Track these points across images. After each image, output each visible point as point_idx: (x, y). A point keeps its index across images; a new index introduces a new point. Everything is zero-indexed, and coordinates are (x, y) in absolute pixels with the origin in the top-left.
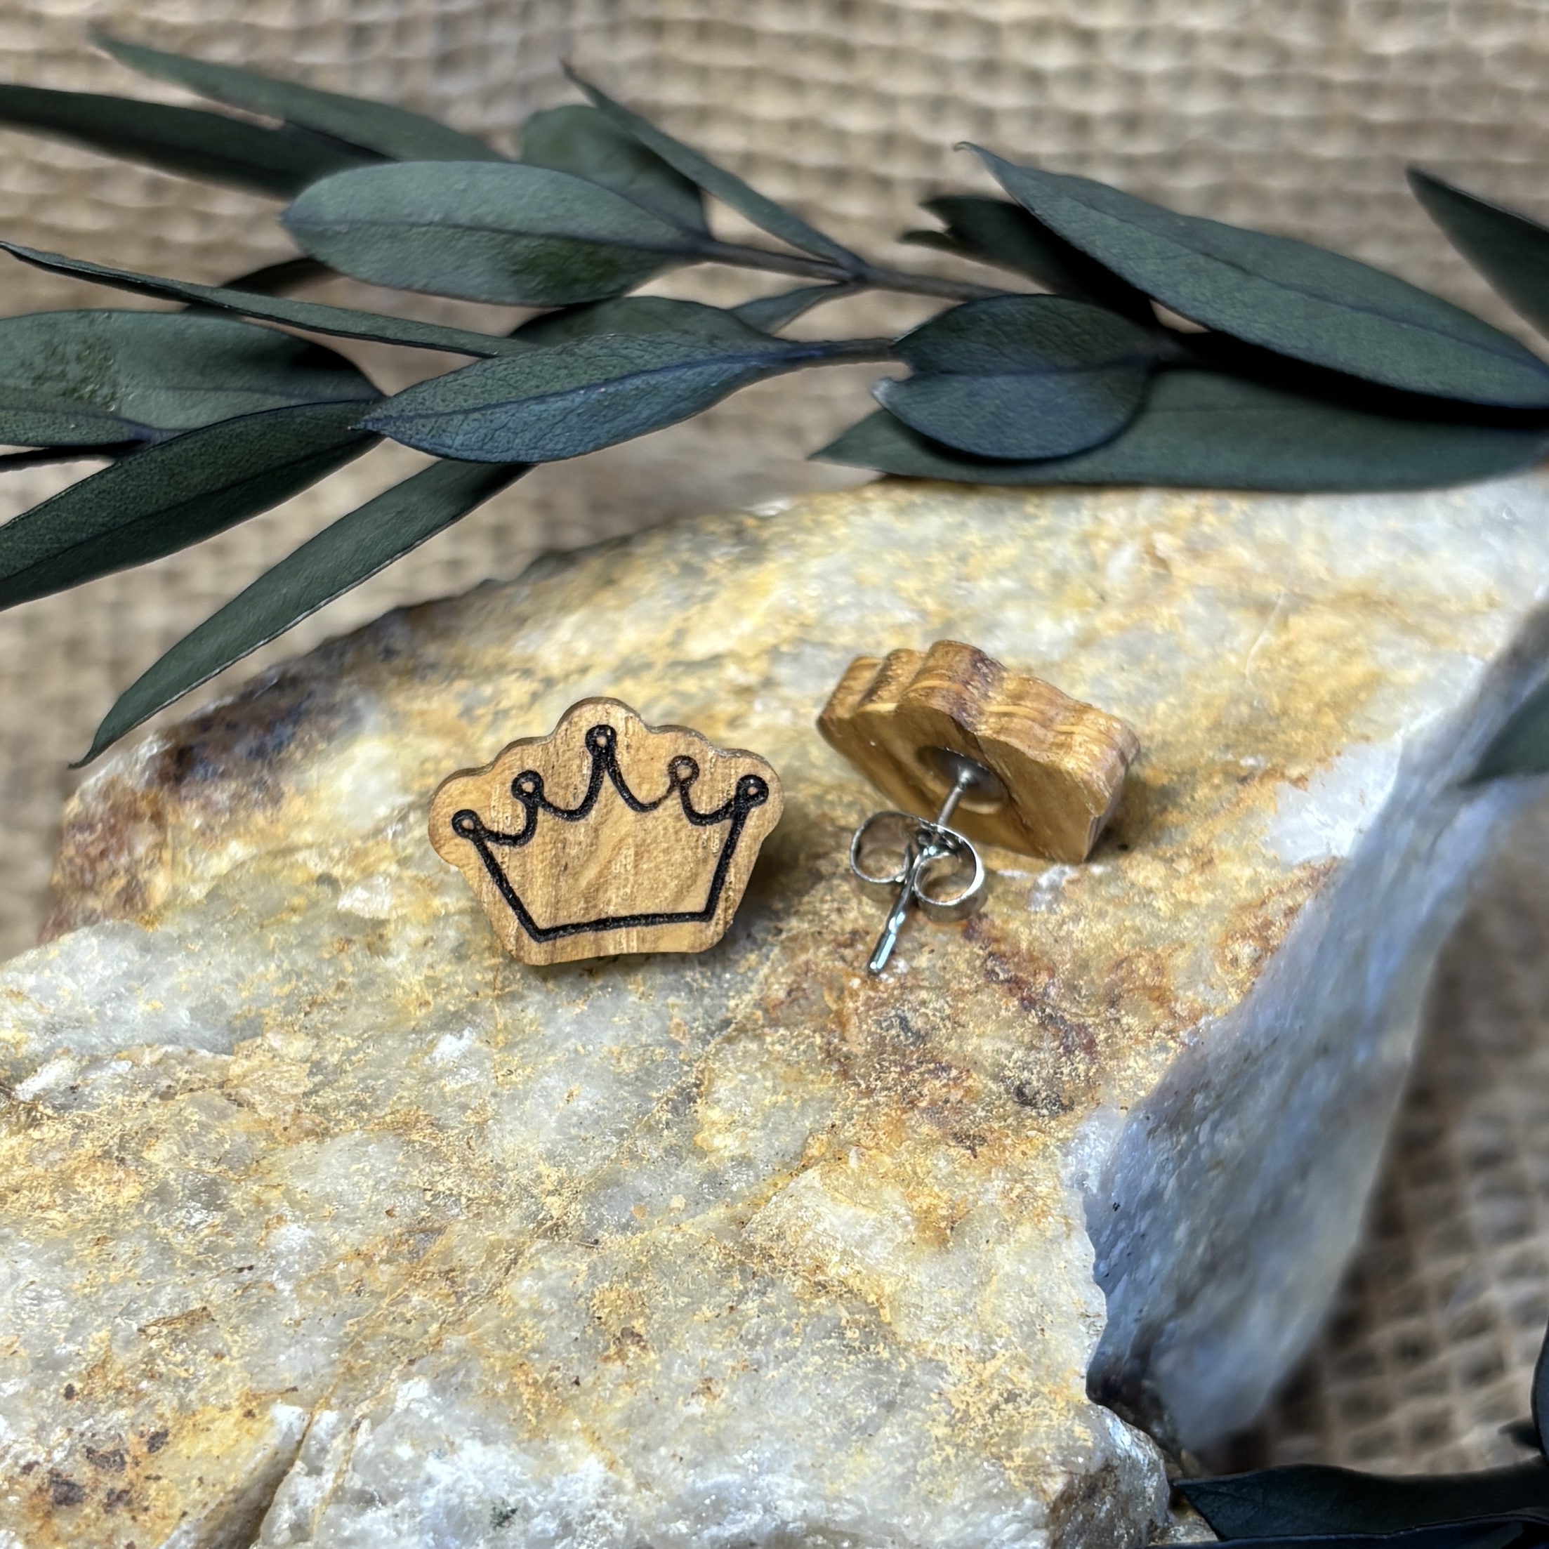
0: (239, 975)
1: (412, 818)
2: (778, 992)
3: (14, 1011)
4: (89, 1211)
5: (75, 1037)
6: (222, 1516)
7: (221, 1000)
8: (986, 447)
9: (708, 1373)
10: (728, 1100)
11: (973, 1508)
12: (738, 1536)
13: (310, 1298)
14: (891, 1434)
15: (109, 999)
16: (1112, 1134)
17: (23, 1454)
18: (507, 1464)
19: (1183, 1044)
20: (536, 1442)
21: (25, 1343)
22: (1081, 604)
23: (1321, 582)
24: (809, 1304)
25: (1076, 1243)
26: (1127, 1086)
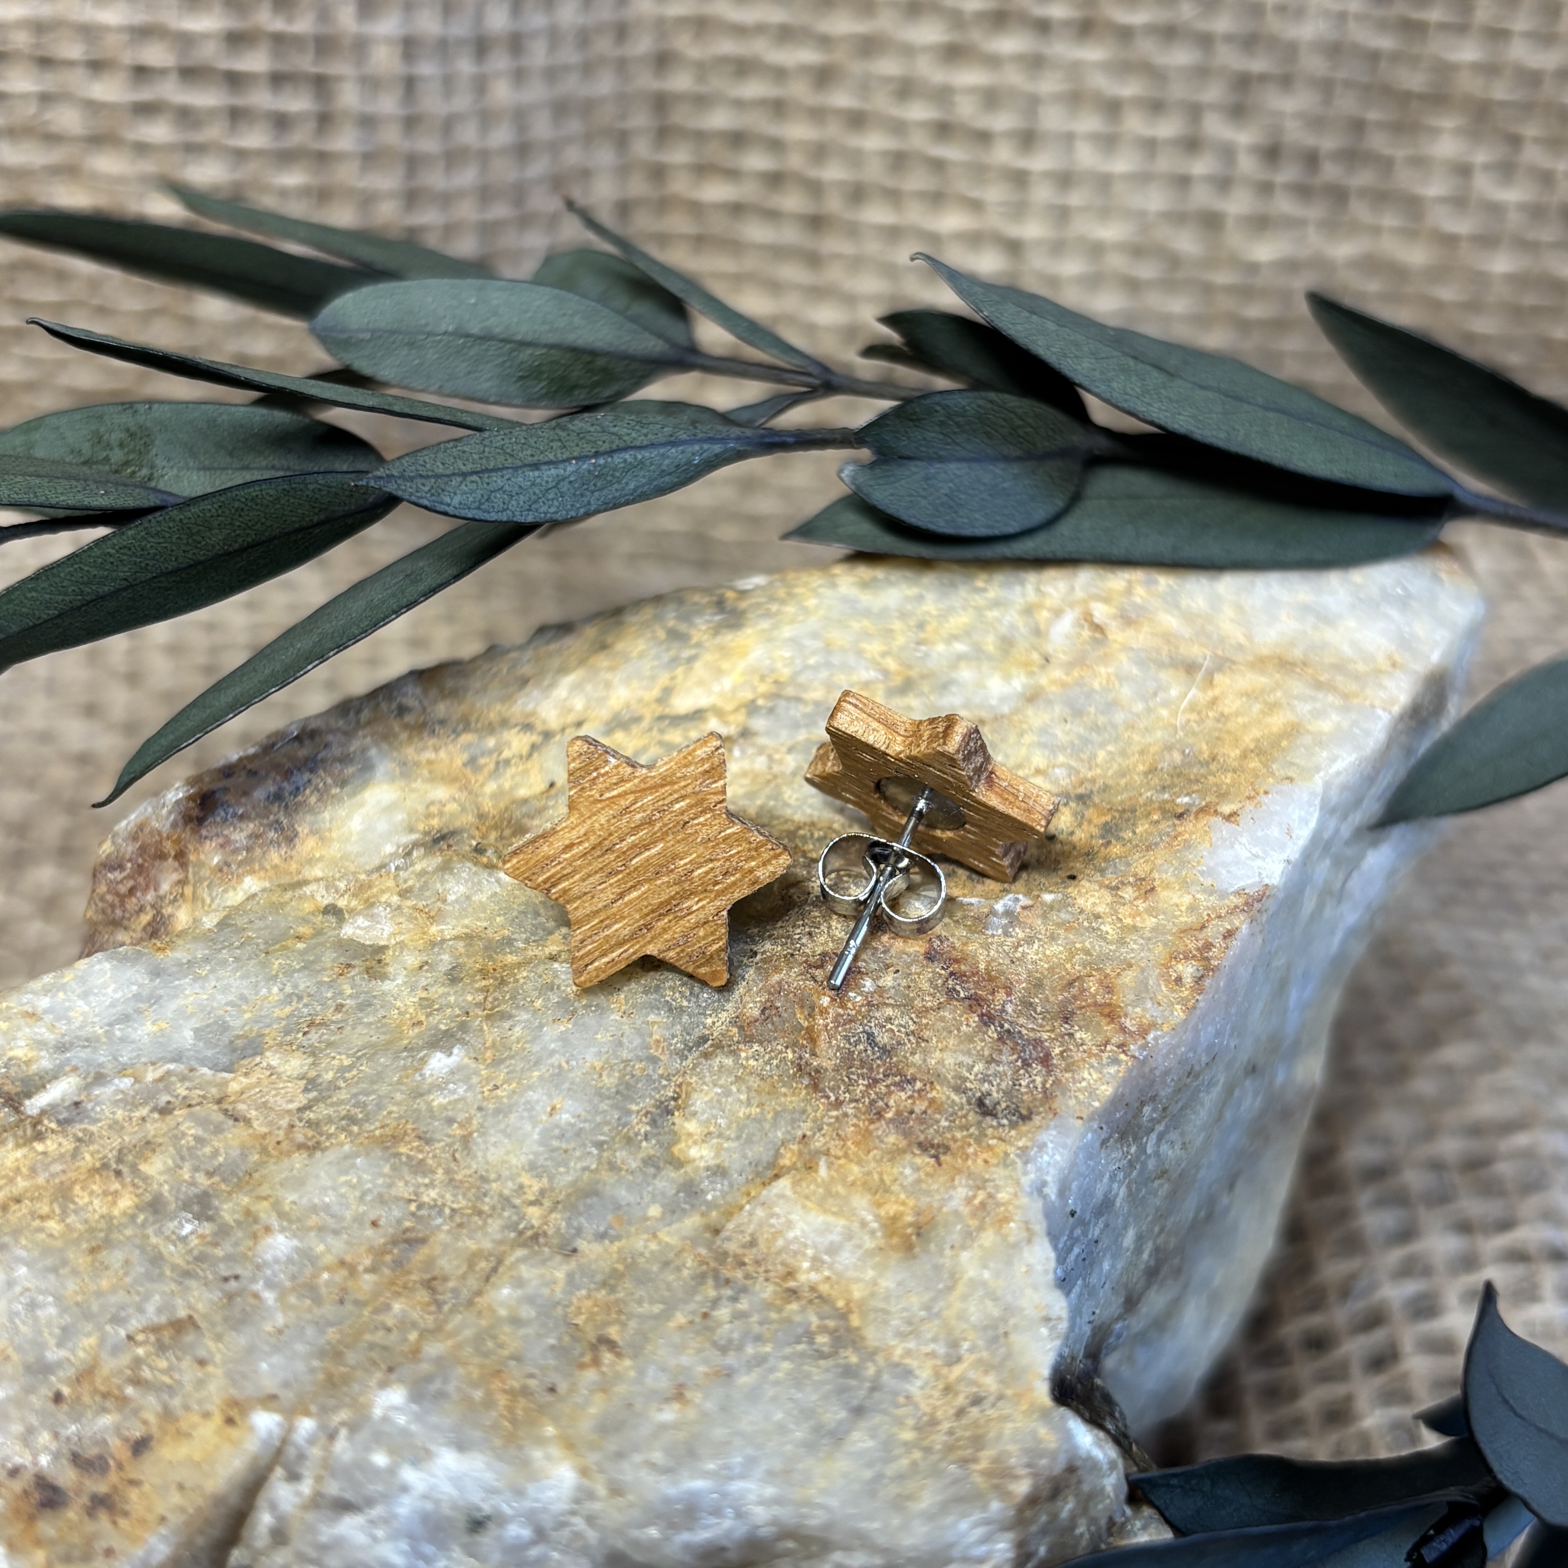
0: (243, 998)
1: (415, 854)
2: (753, 1011)
3: (27, 1031)
4: (86, 1222)
5: (82, 1055)
6: (201, 1521)
7: (224, 1022)
8: (941, 525)
9: (681, 1379)
10: (704, 1112)
11: (941, 1512)
12: (710, 1541)
14: (860, 1439)
15: (118, 1021)
17: (10, 1458)
19: (1134, 1057)
20: (511, 1449)
21: (19, 1349)
22: (1026, 665)
24: (780, 1310)
25: (1037, 1248)
26: (1081, 1097)
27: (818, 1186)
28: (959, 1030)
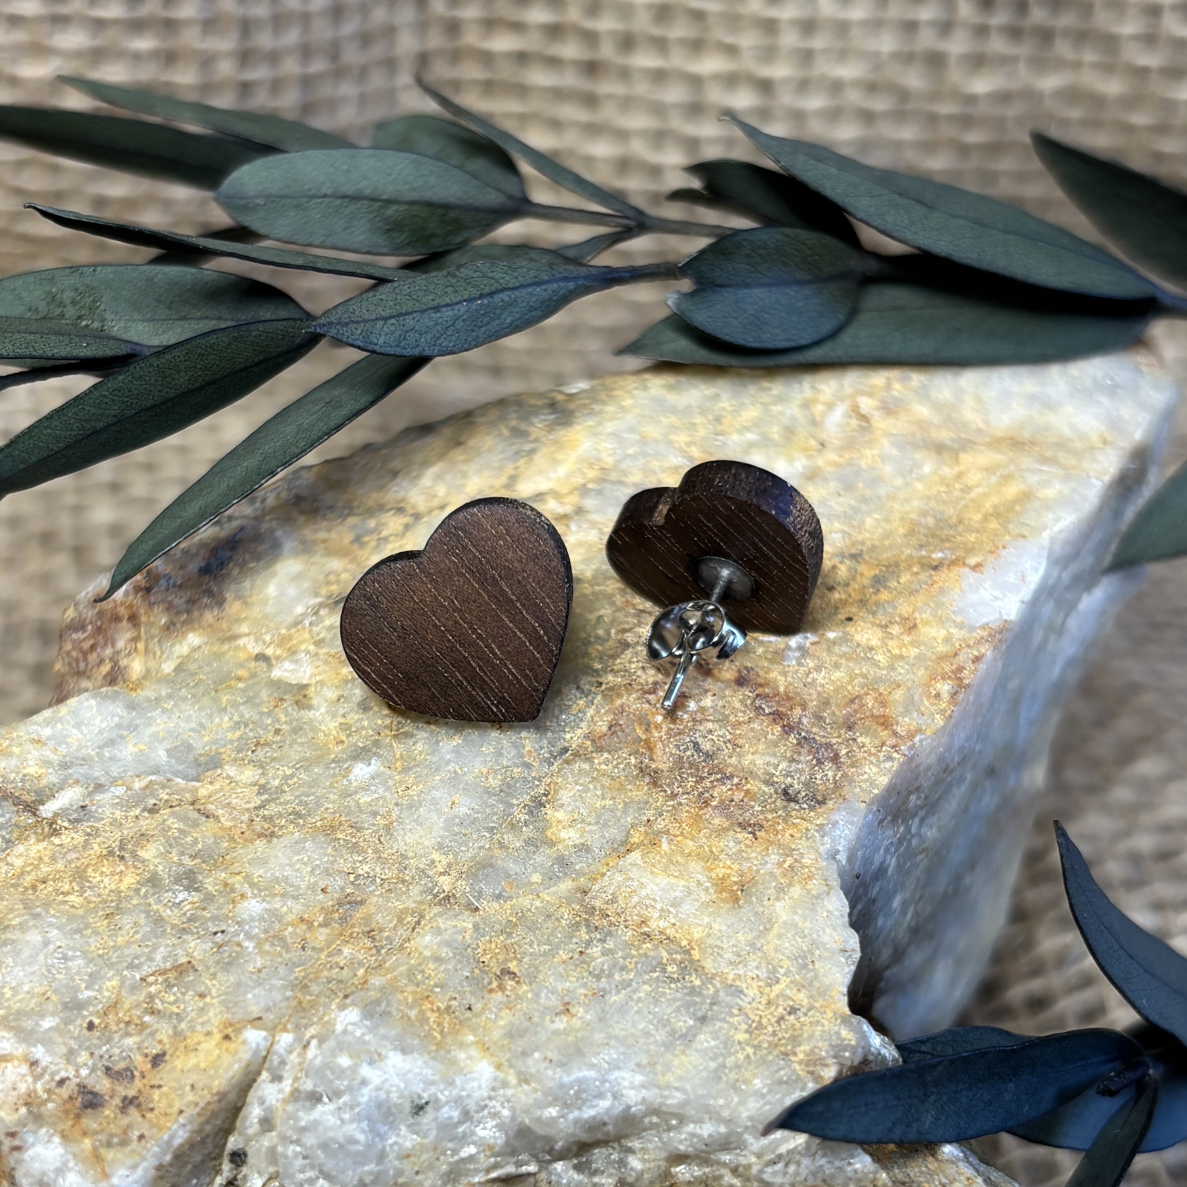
0: (202, 725)
1: (322, 612)
2: (602, 727)
3: (36, 753)
4: (99, 895)
5: (82, 771)
6: (209, 1113)
7: (189, 744)
9: (567, 999)
10: (570, 804)
11: (770, 1091)
12: (594, 1117)
13: (268, 953)
14: (705, 1040)
15: (106, 745)
16: (855, 819)
17: (58, 1072)
18: (421, 1068)
19: (904, 755)
20: (442, 1052)
21: (55, 991)
22: (805, 449)
23: (979, 431)
24: (639, 948)
25: (834, 899)
26: (864, 786)
27: (662, 857)
28: (766, 738)
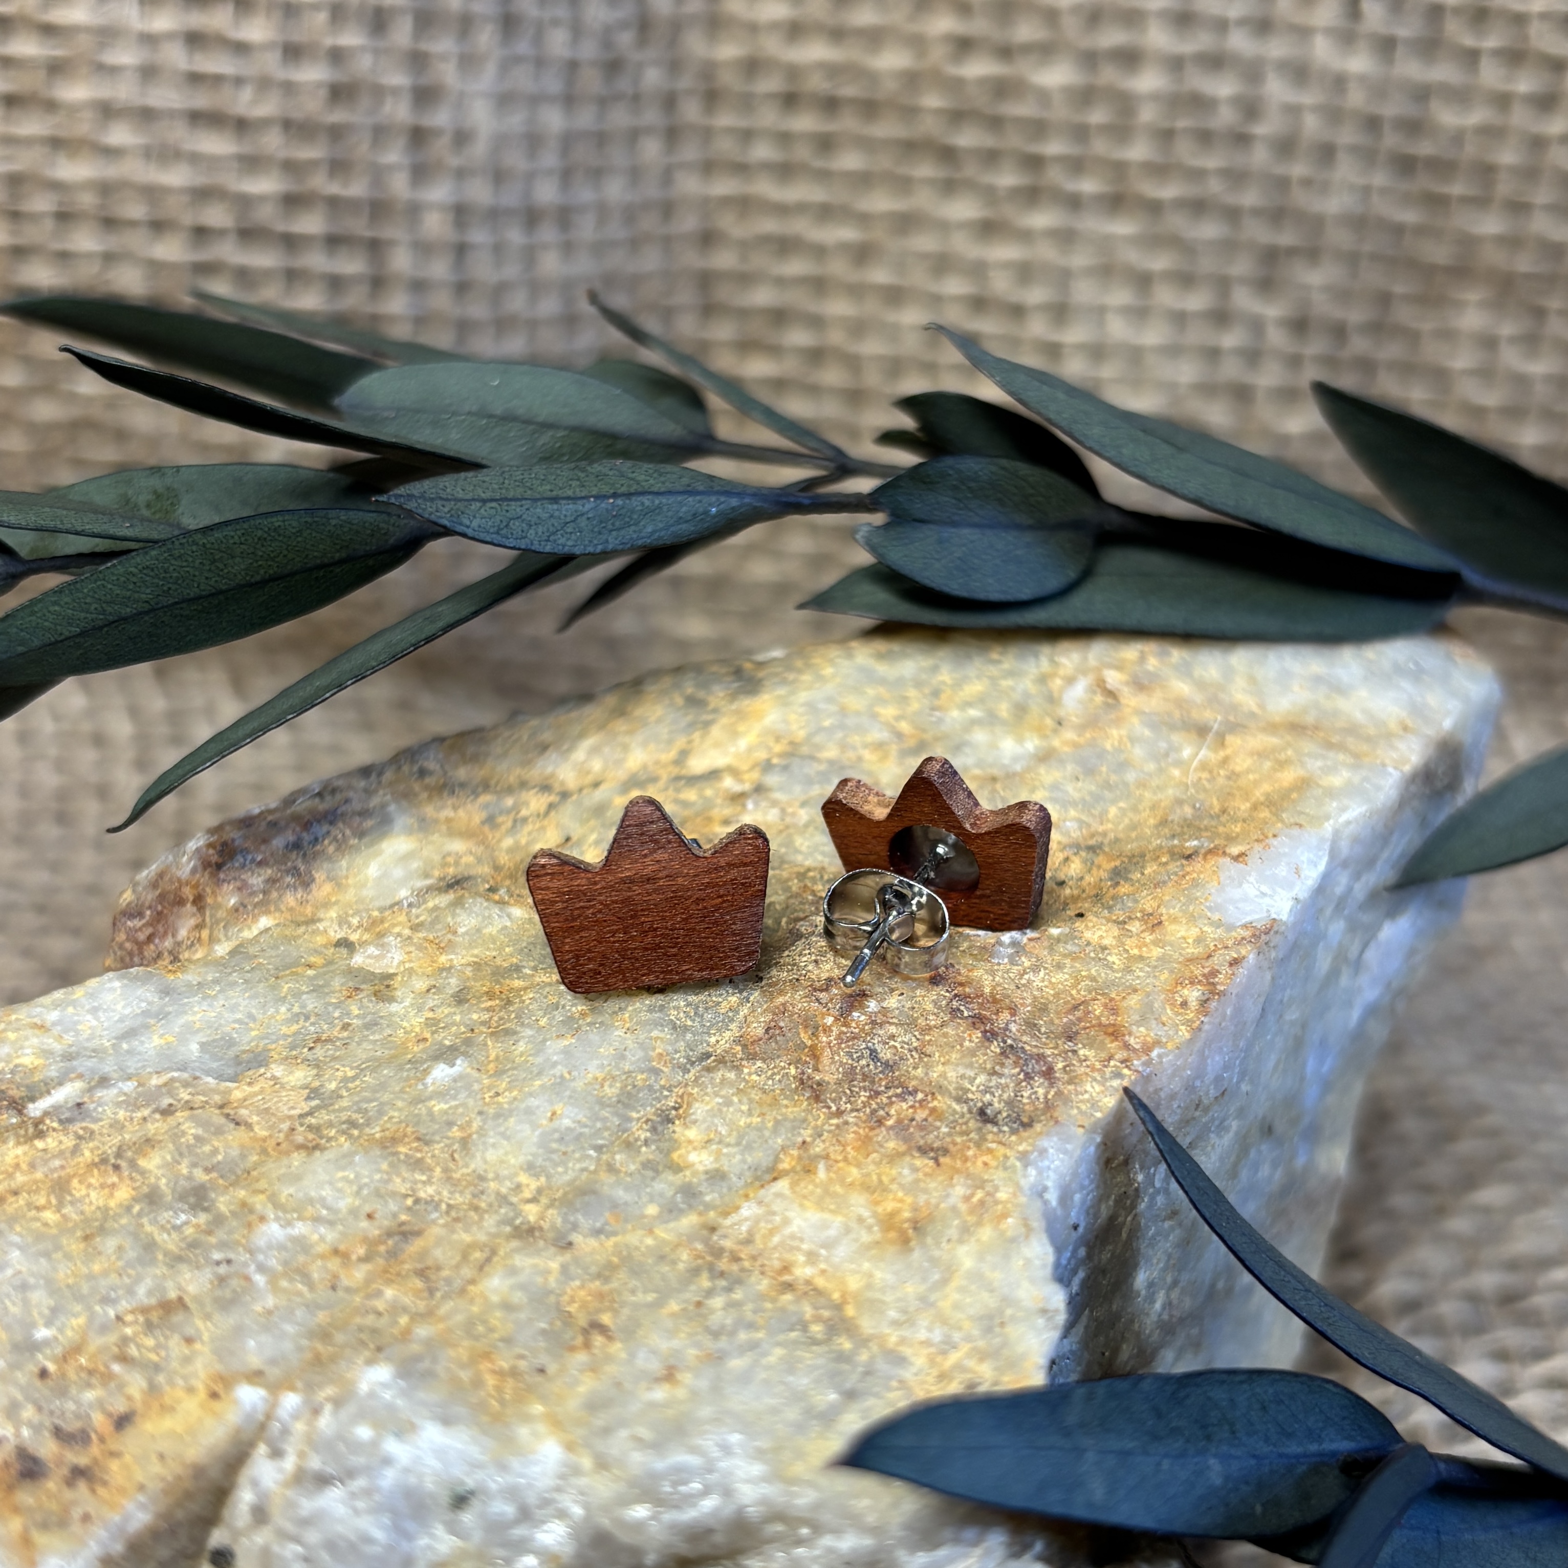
0: (251, 1016)
1: (429, 895)
3: (35, 1041)
5: (88, 1064)
6: (179, 1492)
7: (231, 1038)
10: (704, 1121)
12: (696, 1521)
13: (285, 1291)
15: (126, 1035)
16: (1070, 1148)
18: (467, 1445)
19: (1137, 1072)
20: (497, 1426)
23: (1253, 714)
25: (1035, 1244)
26: (1083, 1107)
28: (962, 1045)
